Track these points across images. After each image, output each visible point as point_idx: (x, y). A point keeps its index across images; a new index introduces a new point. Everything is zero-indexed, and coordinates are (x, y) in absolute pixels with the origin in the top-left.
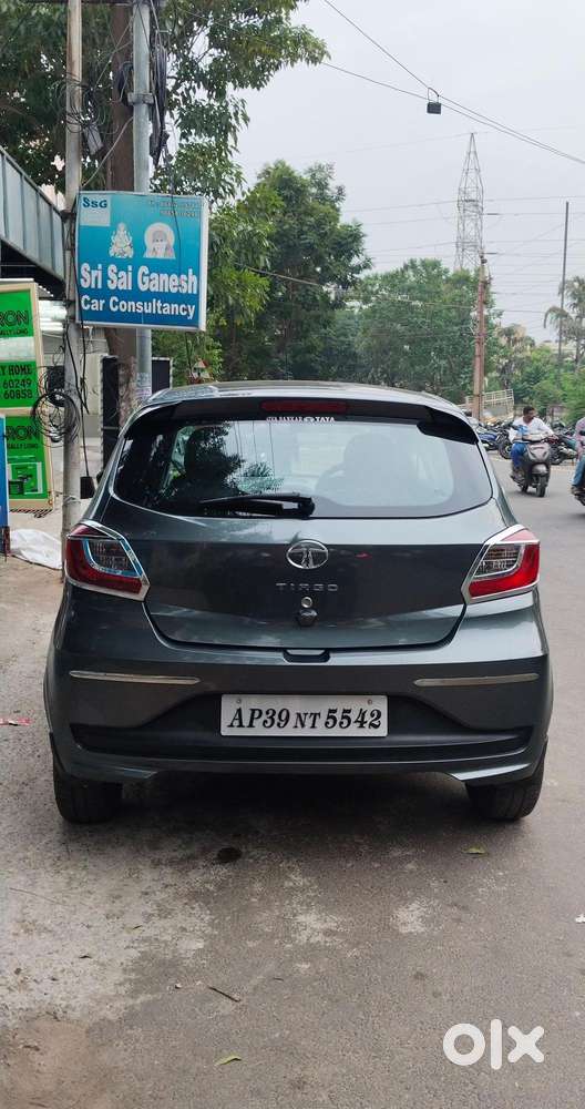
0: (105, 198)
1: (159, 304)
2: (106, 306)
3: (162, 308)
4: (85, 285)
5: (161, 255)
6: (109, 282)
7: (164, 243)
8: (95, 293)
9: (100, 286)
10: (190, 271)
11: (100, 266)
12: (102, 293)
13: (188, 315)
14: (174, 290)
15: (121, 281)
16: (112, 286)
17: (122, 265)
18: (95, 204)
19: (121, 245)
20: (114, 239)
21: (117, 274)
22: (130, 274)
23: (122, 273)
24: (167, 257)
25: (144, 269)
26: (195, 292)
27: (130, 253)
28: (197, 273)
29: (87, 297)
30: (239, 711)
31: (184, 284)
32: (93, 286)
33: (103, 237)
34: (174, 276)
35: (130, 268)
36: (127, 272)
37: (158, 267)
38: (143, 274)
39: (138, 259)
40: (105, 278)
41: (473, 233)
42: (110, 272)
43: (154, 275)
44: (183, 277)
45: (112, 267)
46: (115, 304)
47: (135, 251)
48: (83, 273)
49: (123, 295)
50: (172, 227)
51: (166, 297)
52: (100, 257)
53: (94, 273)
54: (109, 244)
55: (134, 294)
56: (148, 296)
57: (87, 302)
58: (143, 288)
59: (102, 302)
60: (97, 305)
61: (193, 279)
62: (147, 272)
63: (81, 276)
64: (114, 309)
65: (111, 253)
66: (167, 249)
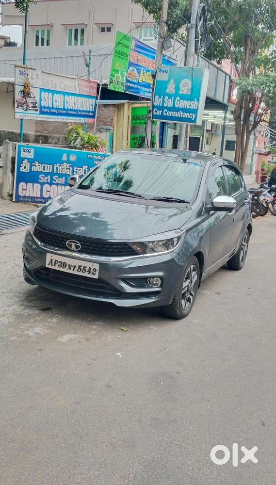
0: (167, 69)
1: (182, 113)
2: (162, 113)
3: (183, 115)
4: (156, 104)
5: (185, 93)
6: (165, 103)
7: (187, 87)
8: (159, 108)
9: (161, 105)
10: (196, 99)
11: (162, 97)
12: (161, 108)
13: (192, 118)
14: (188, 108)
15: (169, 103)
16: (165, 105)
17: (170, 96)
18: (163, 71)
19: (170, 89)
20: (169, 86)
21: (168, 100)
22: (173, 100)
23: (170, 100)
25: (178, 98)
26: (196, 108)
27: (174, 92)
28: (198, 100)
31: (192, 105)
32: (159, 105)
33: (165, 85)
34: (189, 101)
35: (173, 98)
37: (183, 97)
38: (178, 101)
39: (177, 94)
40: (163, 101)
43: (182, 101)
44: (193, 102)
45: (167, 97)
46: (166, 112)
47: (176, 91)
48: (156, 100)
49: (169, 109)
50: (191, 81)
51: (184, 110)
52: (162, 94)
54: (166, 88)
55: (174, 109)
56: (178, 110)
57: (156, 111)
58: (177, 106)
59: (161, 111)
60: (159, 113)
61: (196, 102)
62: (179, 100)
63: (154, 101)
64: (165, 115)
65: (167, 92)
66: (188, 90)
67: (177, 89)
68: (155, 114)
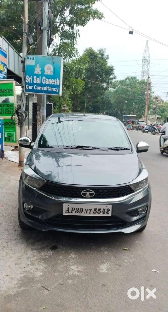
0: (34, 57)
1: (48, 88)
2: (33, 88)
3: (49, 89)
4: (27, 82)
5: (49, 73)
6: (34, 81)
7: (50, 70)
8: (30, 84)
9: (31, 82)
10: (57, 78)
11: (32, 76)
12: (32, 84)
13: (56, 91)
14: (53, 84)
15: (37, 81)
17: (38, 76)
18: (30, 59)
19: (38, 70)
20: (36, 69)
21: (36, 79)
22: (40, 79)
23: (38, 79)
24: (51, 74)
25: (44, 78)
26: (59, 84)
27: (40, 73)
28: (59, 79)
29: (28, 85)
31: (55, 82)
32: (29, 82)
33: (33, 68)
34: (53, 80)
35: (40, 77)
36: (39, 78)
37: (48, 77)
38: (44, 79)
39: (43, 75)
40: (33, 80)
41: (147, 69)
43: (47, 79)
44: (55, 80)
45: (35, 77)
46: (36, 87)
47: (42, 72)
48: (27, 78)
49: (38, 85)
50: (52, 66)
51: (50, 86)
52: (32, 74)
53: (30, 78)
54: (34, 70)
55: (41, 85)
56: (45, 85)
57: (27, 87)
58: (44, 83)
59: (32, 87)
60: (31, 88)
61: (58, 81)
62: (45, 78)
63: (26, 79)
64: (35, 89)
65: (35, 73)
66: (51, 72)
67: (43, 71)
68: (27, 88)
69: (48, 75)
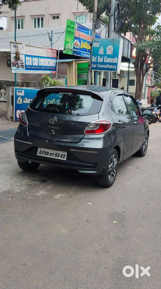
0: (99, 40)
1: (108, 66)
3: (109, 66)
4: (93, 61)
5: (110, 54)
8: (95, 63)
9: (96, 61)
10: (116, 57)
11: (96, 57)
12: (96, 63)
13: (115, 68)
14: (112, 62)
15: (100, 60)
16: (98, 61)
17: (101, 56)
18: (96, 42)
19: (101, 51)
20: (100, 50)
21: (100, 58)
23: (101, 58)
25: (106, 57)
26: (116, 62)
27: (103, 53)
28: (117, 58)
30: (41, 151)
31: (114, 60)
33: (98, 49)
34: (112, 59)
35: (103, 57)
36: (102, 58)
37: (109, 56)
39: (105, 55)
40: (97, 59)
42: (98, 58)
43: (108, 58)
44: (114, 59)
46: (99, 66)
48: (93, 58)
49: (101, 63)
50: (113, 46)
51: (110, 64)
52: (96, 54)
53: (95, 58)
55: (103, 63)
56: (106, 64)
57: (93, 65)
58: (105, 62)
59: (96, 65)
61: (116, 59)
62: (106, 58)
63: (92, 59)
64: (98, 67)
65: (99, 53)
66: (111, 52)
67: (105, 51)
68: (92, 67)
69: (108, 55)
